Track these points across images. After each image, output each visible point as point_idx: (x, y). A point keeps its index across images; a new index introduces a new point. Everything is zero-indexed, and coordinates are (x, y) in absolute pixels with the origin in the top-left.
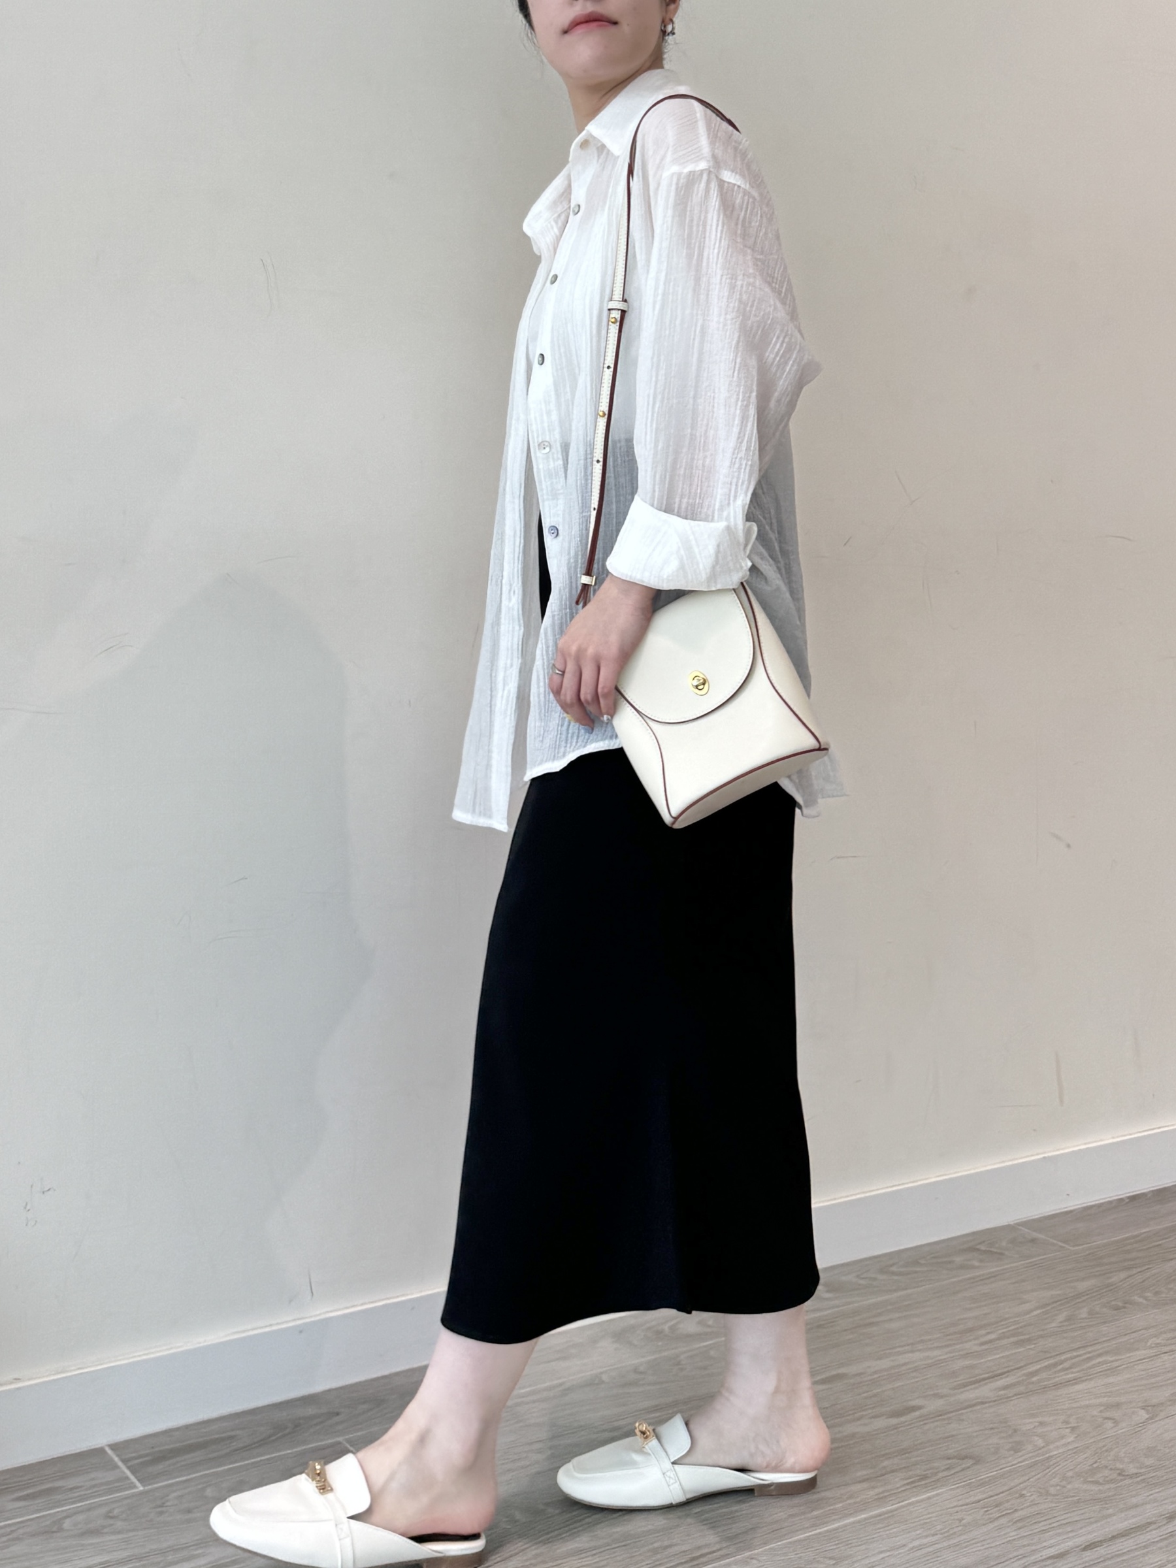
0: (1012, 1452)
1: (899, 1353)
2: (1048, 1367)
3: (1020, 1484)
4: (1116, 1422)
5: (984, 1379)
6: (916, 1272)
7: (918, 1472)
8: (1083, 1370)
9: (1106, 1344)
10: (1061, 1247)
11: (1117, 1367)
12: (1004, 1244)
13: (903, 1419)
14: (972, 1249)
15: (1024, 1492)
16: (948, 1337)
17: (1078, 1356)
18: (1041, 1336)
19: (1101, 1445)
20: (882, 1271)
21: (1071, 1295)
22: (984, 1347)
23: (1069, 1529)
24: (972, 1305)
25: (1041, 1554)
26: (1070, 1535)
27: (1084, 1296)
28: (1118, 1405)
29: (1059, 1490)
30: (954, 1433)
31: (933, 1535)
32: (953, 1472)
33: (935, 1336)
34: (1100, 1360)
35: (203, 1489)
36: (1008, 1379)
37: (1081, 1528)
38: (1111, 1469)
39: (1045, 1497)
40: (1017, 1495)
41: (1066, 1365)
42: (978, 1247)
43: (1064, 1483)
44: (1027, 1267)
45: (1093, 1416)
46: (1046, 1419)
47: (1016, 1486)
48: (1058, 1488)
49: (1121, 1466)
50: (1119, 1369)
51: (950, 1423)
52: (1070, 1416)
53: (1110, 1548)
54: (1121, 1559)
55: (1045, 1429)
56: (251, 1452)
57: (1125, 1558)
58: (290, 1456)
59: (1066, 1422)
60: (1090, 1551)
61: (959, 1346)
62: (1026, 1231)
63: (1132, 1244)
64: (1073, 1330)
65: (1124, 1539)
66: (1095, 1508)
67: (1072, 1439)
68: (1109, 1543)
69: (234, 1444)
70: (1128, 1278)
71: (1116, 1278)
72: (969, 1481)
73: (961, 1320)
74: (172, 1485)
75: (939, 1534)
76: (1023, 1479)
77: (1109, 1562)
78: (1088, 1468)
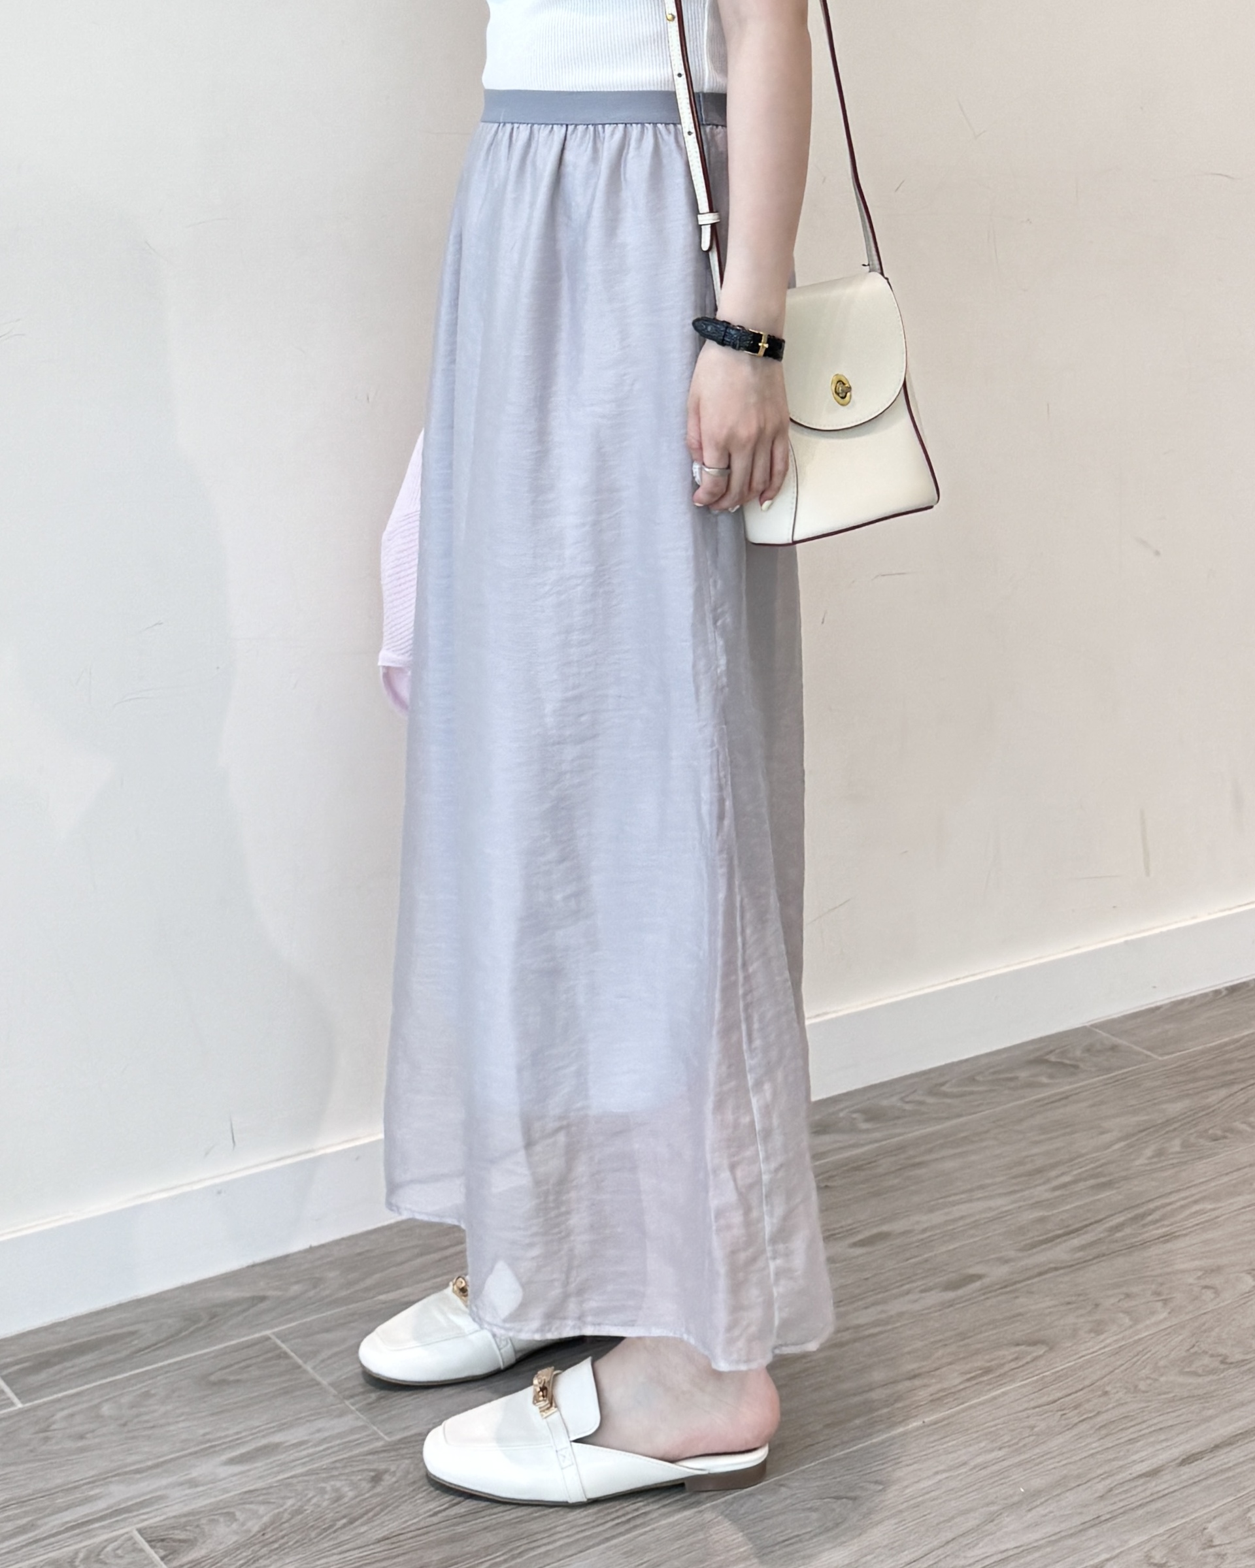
0: (1092, 1335)
1: (954, 1204)
2: (1135, 1219)
3: (1104, 1376)
4: (1217, 1293)
5: (1059, 1236)
6: (972, 1093)
7: (979, 1364)
8: (1176, 1222)
9: (1204, 1187)
10: (1147, 1056)
11: (1217, 1217)
12: (1078, 1053)
13: (960, 1292)
14: (1040, 1061)
15: (1108, 1388)
16: (1014, 1181)
17: (1170, 1204)
18: (1125, 1178)
19: (1196, 1324)
20: (931, 1092)
21: (1160, 1121)
22: (1057, 1193)
23: (1162, 1437)
24: (1043, 1137)
25: (1130, 1472)
26: (1165, 1444)
27: (1176, 1122)
28: (1217, 1270)
29: (1150, 1385)
30: (1021, 1310)
31: (1000, 1449)
32: (1021, 1363)
33: (998, 1180)
34: (1197, 1208)
35: (98, 1406)
36: (1085, 1236)
37: (1178, 1435)
38: (1212, 1356)
39: (1133, 1395)
40: (1100, 1393)
41: (1156, 1215)
42: (1047, 1057)
43: (1155, 1375)
44: (1106, 1084)
45: (1190, 1285)
46: (1134, 1289)
47: (1098, 1380)
48: (1149, 1381)
49: (1222, 1350)
50: (1219, 1219)
51: (1017, 1297)
52: (1162, 1284)
53: (1211, 1461)
54: (1227, 1475)
55: (1133, 1303)
56: (158, 1352)
57: (1230, 1474)
58: (206, 1357)
59: (1158, 1294)
60: (1187, 1466)
61: (1026, 1193)
62: (1105, 1034)
63: (1232, 1051)
64: (1162, 1169)
65: (1228, 1449)
66: (1193, 1408)
67: (1165, 1315)
68: (1212, 1455)
69: (136, 1342)
70: (1227, 1097)
71: (1213, 1098)
72: (1041, 1375)
73: (1027, 1157)
74: (59, 1400)
75: (1004, 1447)
76: (1107, 1370)
77: (1212, 1481)
78: (1184, 1354)
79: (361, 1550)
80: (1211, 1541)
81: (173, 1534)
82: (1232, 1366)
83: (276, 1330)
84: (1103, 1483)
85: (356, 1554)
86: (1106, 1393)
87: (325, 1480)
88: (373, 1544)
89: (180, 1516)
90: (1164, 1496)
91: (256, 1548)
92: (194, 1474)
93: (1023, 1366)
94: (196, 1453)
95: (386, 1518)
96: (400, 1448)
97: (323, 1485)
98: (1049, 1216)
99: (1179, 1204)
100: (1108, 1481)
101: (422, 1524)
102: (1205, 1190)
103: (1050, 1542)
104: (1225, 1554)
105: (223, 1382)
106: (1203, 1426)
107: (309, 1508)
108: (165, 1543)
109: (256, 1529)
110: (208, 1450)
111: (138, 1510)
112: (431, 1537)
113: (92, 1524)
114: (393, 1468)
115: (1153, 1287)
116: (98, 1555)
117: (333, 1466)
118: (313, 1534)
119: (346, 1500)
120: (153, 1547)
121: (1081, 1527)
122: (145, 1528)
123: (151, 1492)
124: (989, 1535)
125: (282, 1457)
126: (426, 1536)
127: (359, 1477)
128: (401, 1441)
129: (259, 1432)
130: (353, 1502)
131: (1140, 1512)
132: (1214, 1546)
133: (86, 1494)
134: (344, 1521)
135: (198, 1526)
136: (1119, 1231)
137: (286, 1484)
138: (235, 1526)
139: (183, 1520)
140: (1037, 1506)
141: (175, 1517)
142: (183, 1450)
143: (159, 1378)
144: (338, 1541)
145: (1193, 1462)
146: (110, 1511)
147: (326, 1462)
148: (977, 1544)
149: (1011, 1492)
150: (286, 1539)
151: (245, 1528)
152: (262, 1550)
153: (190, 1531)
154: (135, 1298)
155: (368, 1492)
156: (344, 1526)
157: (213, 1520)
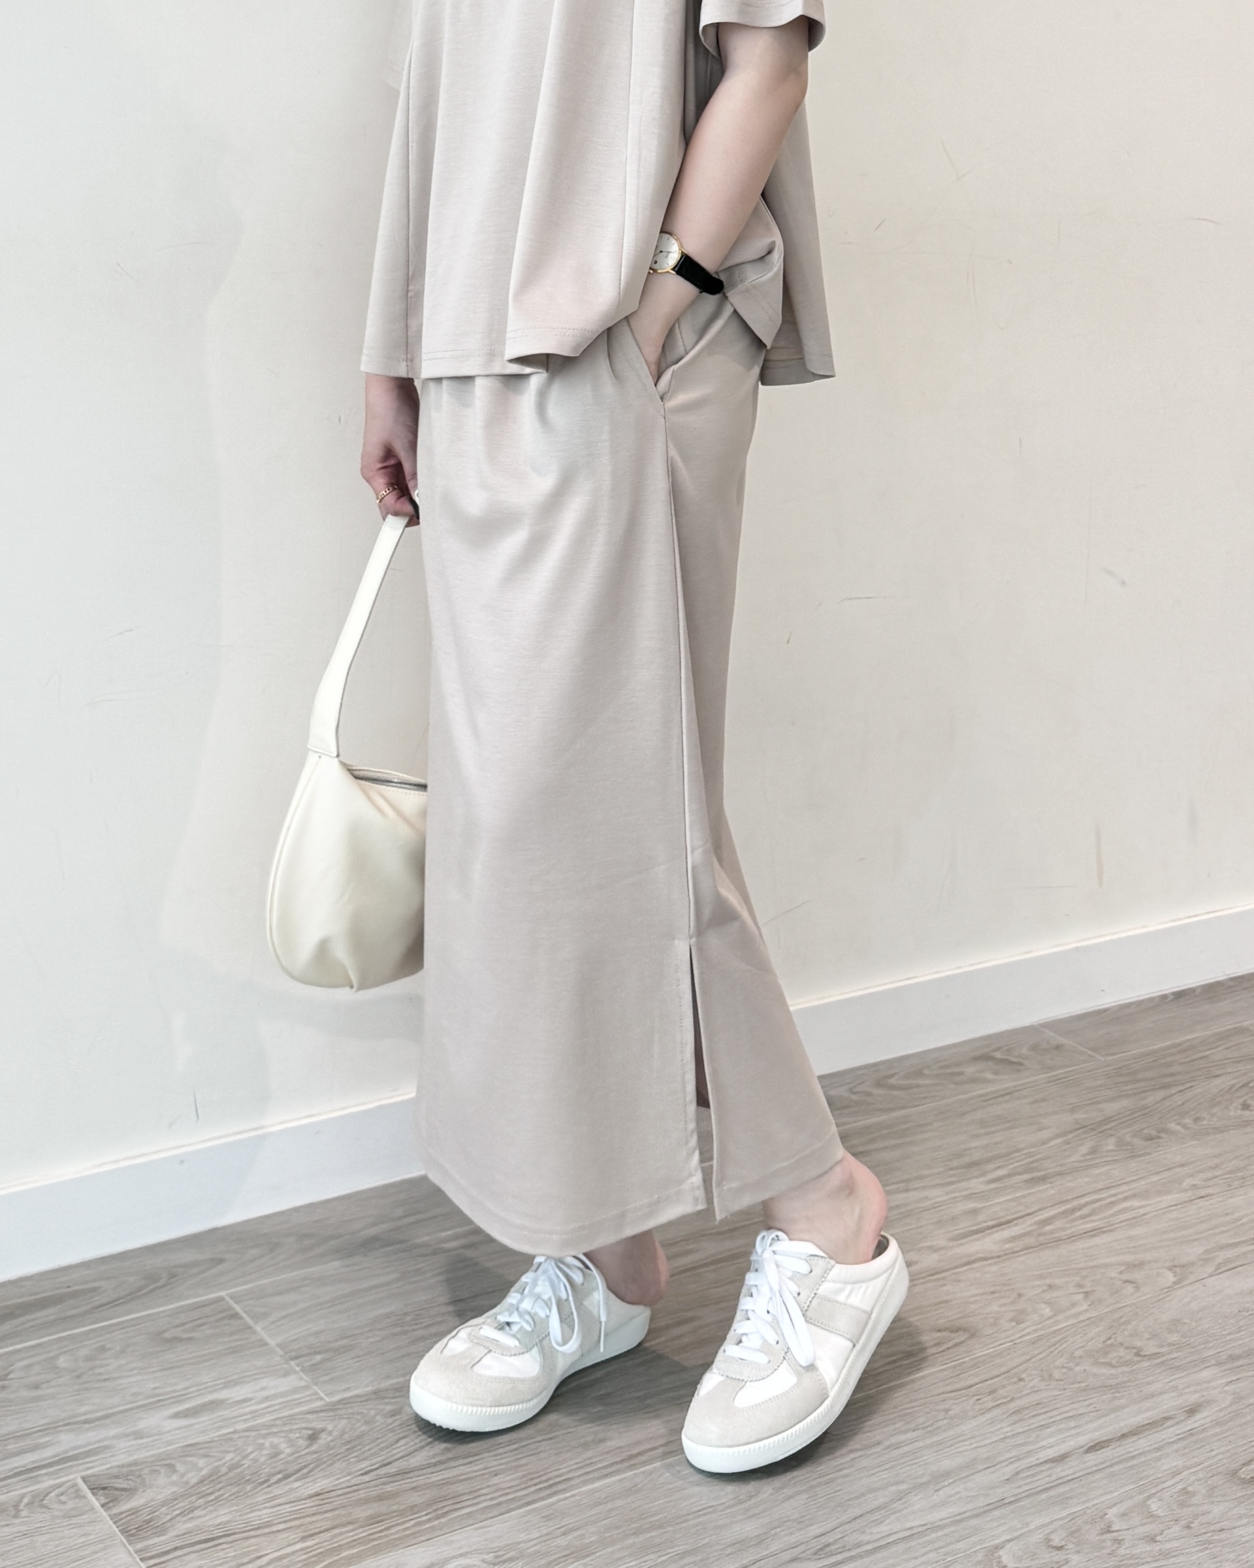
0: (1014, 1324)
2: (1065, 1213)
3: (1022, 1364)
4: (1137, 1288)
6: (918, 1086)
8: (1105, 1218)
9: (1134, 1185)
10: (1091, 1056)
11: (1144, 1215)
12: (1024, 1051)
14: (986, 1058)
15: (1024, 1376)
16: (951, 1172)
17: (1101, 1200)
18: (1060, 1174)
19: (1116, 1316)
20: (879, 1084)
21: (1099, 1119)
22: (993, 1186)
23: (1072, 1424)
25: (1037, 1457)
26: (1073, 1432)
27: (1113, 1121)
28: (1140, 1265)
29: (1064, 1373)
30: (946, 1298)
31: (914, 1431)
32: (941, 1349)
33: (936, 1170)
34: (1125, 1205)
35: (56, 1357)
36: (1016, 1228)
37: (1087, 1423)
38: (1127, 1348)
39: (1047, 1383)
40: (1015, 1380)
41: (1086, 1211)
42: (994, 1054)
43: (1071, 1365)
44: (1049, 1082)
45: (1112, 1279)
46: (1057, 1281)
47: (1015, 1368)
48: (1064, 1370)
49: (1138, 1344)
50: (1145, 1217)
51: (944, 1285)
52: (1085, 1277)
53: (1118, 1449)
54: (1130, 1464)
55: (1055, 1294)
56: (115, 1309)
57: (1135, 1462)
58: (162, 1314)
59: (1079, 1286)
60: (1093, 1453)
61: (963, 1185)
62: (1052, 1034)
63: (1173, 1054)
64: (1096, 1166)
65: (1135, 1438)
66: (1104, 1397)
67: (1085, 1307)
68: (1118, 1443)
69: (97, 1298)
70: (1164, 1099)
71: (1150, 1099)
72: (961, 1361)
73: (966, 1150)
74: (19, 1351)
75: (918, 1429)
76: (1023, 1358)
77: (1116, 1468)
78: (1100, 1346)
79: (292, 1505)
80: (1110, 1526)
81: (115, 1482)
82: (1146, 1358)
83: (228, 1292)
84: (1011, 1466)
85: (288, 1508)
86: (1021, 1380)
87: (265, 1436)
88: (305, 1499)
89: (123, 1466)
90: (1069, 1481)
91: (194, 1498)
92: (141, 1425)
93: (943, 1351)
94: (144, 1406)
95: (320, 1475)
96: (338, 1409)
97: (261, 1441)
98: (980, 1208)
99: (1109, 1200)
100: (1016, 1465)
101: (353, 1482)
102: (1135, 1188)
103: (953, 1521)
104: (1123, 1540)
105: (176, 1340)
106: (1112, 1416)
107: (246, 1463)
108: (106, 1491)
109: (195, 1480)
110: (155, 1404)
111: (83, 1459)
112: (362, 1494)
113: (41, 1469)
114: (330, 1428)
115: (1077, 1279)
116: (43, 1500)
117: (272, 1423)
118: (249, 1488)
119: (282, 1456)
120: (93, 1494)
121: (986, 1508)
122: (90, 1476)
123: (99, 1441)
124: (895, 1513)
125: (226, 1413)
126: (356, 1493)
127: (298, 1435)
128: (339, 1402)
129: (206, 1388)
130: (290, 1458)
131: (1044, 1496)
132: (1113, 1532)
133: (37, 1441)
134: (280, 1476)
135: (139, 1476)
136: (1049, 1224)
137: (227, 1439)
138: (174, 1478)
139: (125, 1470)
140: (945, 1486)
141: (118, 1466)
142: (133, 1402)
143: (115, 1333)
144: (272, 1495)
145: (1099, 1450)
146: (57, 1458)
147: (267, 1418)
148: (883, 1522)
149: (921, 1473)
150: (221, 1492)
151: (185, 1479)
152: (199, 1501)
153: (131, 1480)
154: (99, 1257)
155: (305, 1449)
156: (279, 1481)
157: (155, 1471)
